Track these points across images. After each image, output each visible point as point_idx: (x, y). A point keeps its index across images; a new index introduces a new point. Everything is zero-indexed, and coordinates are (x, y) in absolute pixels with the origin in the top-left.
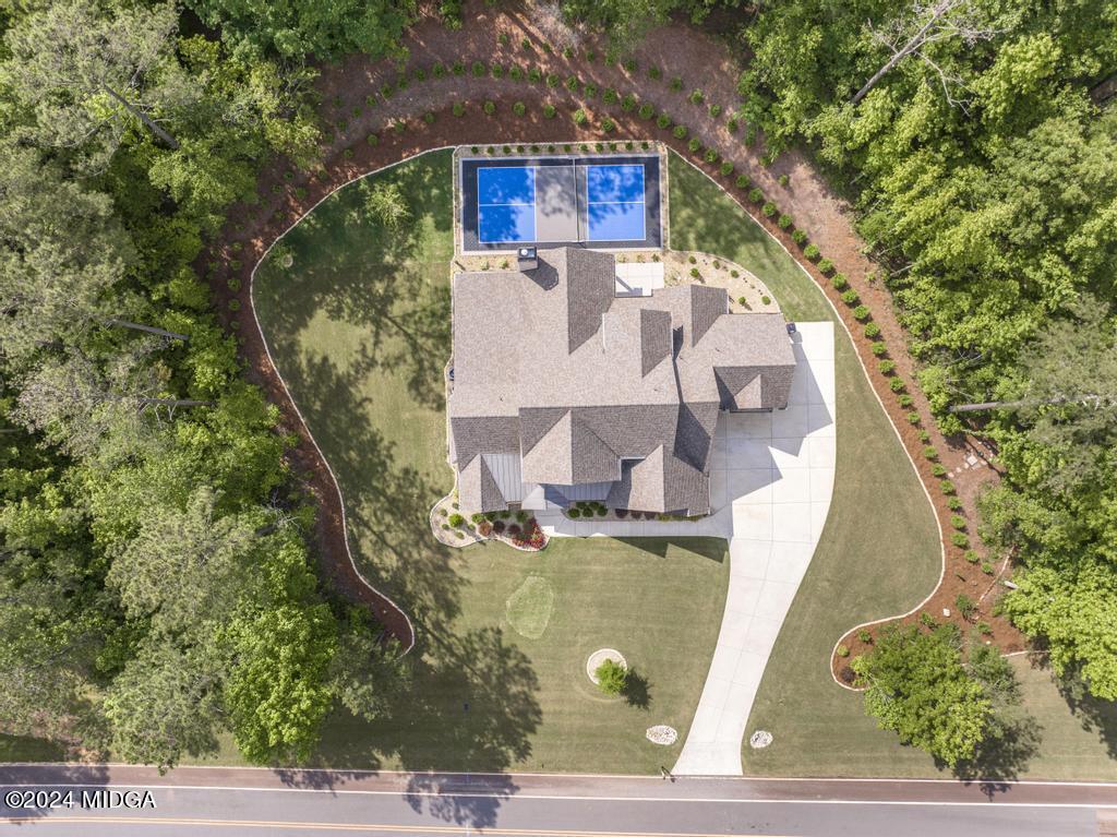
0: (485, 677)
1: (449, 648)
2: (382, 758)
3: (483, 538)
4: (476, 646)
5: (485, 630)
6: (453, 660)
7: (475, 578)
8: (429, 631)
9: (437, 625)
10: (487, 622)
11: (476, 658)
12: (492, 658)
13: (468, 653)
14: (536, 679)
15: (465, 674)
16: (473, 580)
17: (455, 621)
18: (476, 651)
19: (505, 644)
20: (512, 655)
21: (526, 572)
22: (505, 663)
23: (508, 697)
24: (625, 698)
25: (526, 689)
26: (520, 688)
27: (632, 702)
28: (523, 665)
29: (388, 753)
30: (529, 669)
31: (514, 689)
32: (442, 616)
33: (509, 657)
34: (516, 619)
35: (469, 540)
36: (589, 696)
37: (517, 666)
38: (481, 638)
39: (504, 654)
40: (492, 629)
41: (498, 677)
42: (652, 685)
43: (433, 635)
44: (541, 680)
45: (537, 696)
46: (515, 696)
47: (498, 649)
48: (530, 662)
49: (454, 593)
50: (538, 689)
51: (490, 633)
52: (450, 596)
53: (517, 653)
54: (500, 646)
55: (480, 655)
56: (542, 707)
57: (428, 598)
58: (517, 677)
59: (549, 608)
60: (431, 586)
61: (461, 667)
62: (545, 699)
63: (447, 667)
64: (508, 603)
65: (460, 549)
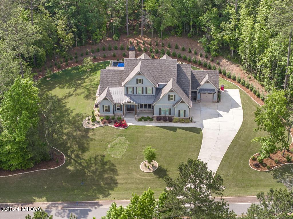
0: (94, 172)
1: (80, 164)
2: (37, 199)
3: (103, 125)
4: (92, 162)
5: (97, 156)
6: (81, 167)
7: (97, 138)
8: (72, 159)
9: (77, 156)
10: (99, 153)
11: (91, 166)
12: (98, 166)
13: (88, 165)
14: (117, 172)
15: (85, 172)
16: (96, 139)
17: (85, 154)
18: (92, 164)
19: (105, 160)
20: (108, 164)
21: (118, 136)
22: (104, 167)
23: (103, 179)
24: (156, 176)
25: (112, 175)
26: (109, 175)
27: (160, 177)
28: (112, 167)
29: (40, 197)
30: (114, 168)
31: (106, 176)
32: (80, 153)
33: (106, 165)
34: (111, 152)
35: (97, 126)
36: (140, 176)
37: (109, 168)
38: (95, 159)
39: (104, 164)
40: (101, 155)
41: (100, 172)
42: (169, 171)
43: (74, 160)
44: (119, 172)
45: (116, 177)
46: (106, 178)
47: (102, 162)
48: (115, 166)
49: (88, 144)
50: (118, 175)
51: (100, 157)
52: (86, 145)
53: (110, 163)
54: (103, 161)
55: (93, 165)
56: (119, 181)
57: (75, 147)
58: (108, 172)
59: (126, 148)
60: (78, 143)
61: (84, 170)
62: (119, 179)
63: (78, 170)
64: (109, 146)
65: (93, 129)
